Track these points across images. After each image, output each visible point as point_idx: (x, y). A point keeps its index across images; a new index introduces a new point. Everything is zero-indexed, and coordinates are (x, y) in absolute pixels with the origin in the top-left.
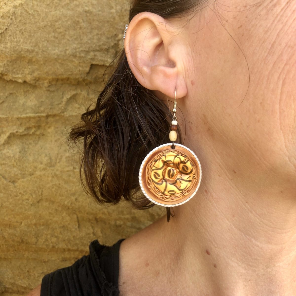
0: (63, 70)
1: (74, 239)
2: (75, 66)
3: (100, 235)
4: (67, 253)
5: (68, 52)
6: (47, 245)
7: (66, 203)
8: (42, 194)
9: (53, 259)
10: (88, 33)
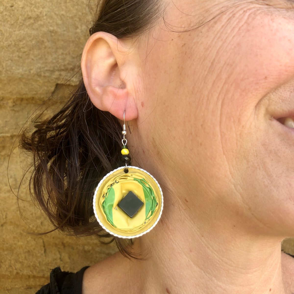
0: (27, 90)
1: (40, 265)
2: (39, 86)
4: (32, 280)
5: (32, 72)
6: (10, 272)
8: (6, 217)
9: (17, 286)
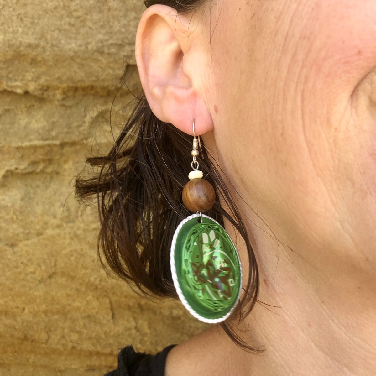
0: (83, 74)
1: (106, 336)
2: (101, 68)
3: (147, 331)
4: (95, 358)
5: (90, 47)
6: (63, 345)
7: (92, 279)
8: (55, 265)
9: (73, 367)
10: (121, 16)
